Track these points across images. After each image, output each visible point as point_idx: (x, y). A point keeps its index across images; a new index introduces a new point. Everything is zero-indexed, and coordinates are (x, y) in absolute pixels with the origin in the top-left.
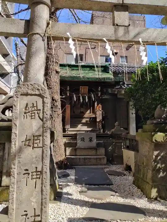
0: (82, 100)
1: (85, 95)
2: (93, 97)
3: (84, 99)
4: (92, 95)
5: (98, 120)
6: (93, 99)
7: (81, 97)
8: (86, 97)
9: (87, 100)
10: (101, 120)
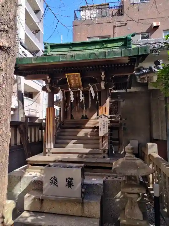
0: (72, 99)
1: (79, 89)
2: (92, 92)
3: (77, 96)
4: (92, 89)
5: (101, 134)
6: (93, 95)
7: (72, 93)
8: (81, 93)
9: (82, 98)
10: (106, 134)
